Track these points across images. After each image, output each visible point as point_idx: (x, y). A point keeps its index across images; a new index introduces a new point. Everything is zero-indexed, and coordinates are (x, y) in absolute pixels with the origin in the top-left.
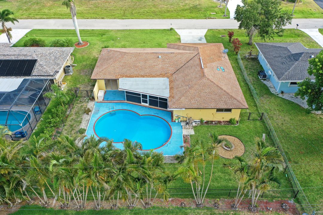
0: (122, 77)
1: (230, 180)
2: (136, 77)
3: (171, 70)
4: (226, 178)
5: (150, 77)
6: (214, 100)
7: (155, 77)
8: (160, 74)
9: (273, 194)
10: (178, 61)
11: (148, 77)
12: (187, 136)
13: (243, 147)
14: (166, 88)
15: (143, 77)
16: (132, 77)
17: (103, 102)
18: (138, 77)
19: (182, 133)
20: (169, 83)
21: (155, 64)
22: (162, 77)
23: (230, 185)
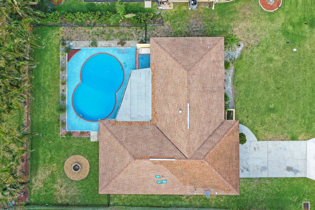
0: (152, 71)
1: (44, 163)
2: (153, 86)
3: (162, 125)
4: (46, 160)
5: (152, 101)
6: (106, 163)
7: (152, 107)
8: (156, 112)
9: (33, 190)
10: (176, 133)
11: (152, 99)
12: (89, 135)
13: (76, 179)
14: (131, 118)
15: (152, 94)
16: (152, 81)
17: (137, 55)
18: (153, 88)
19: (92, 131)
20: (141, 121)
21: (171, 106)
22: (152, 114)
23: (40, 162)
